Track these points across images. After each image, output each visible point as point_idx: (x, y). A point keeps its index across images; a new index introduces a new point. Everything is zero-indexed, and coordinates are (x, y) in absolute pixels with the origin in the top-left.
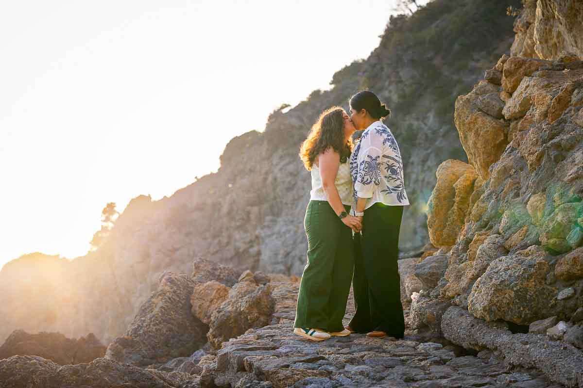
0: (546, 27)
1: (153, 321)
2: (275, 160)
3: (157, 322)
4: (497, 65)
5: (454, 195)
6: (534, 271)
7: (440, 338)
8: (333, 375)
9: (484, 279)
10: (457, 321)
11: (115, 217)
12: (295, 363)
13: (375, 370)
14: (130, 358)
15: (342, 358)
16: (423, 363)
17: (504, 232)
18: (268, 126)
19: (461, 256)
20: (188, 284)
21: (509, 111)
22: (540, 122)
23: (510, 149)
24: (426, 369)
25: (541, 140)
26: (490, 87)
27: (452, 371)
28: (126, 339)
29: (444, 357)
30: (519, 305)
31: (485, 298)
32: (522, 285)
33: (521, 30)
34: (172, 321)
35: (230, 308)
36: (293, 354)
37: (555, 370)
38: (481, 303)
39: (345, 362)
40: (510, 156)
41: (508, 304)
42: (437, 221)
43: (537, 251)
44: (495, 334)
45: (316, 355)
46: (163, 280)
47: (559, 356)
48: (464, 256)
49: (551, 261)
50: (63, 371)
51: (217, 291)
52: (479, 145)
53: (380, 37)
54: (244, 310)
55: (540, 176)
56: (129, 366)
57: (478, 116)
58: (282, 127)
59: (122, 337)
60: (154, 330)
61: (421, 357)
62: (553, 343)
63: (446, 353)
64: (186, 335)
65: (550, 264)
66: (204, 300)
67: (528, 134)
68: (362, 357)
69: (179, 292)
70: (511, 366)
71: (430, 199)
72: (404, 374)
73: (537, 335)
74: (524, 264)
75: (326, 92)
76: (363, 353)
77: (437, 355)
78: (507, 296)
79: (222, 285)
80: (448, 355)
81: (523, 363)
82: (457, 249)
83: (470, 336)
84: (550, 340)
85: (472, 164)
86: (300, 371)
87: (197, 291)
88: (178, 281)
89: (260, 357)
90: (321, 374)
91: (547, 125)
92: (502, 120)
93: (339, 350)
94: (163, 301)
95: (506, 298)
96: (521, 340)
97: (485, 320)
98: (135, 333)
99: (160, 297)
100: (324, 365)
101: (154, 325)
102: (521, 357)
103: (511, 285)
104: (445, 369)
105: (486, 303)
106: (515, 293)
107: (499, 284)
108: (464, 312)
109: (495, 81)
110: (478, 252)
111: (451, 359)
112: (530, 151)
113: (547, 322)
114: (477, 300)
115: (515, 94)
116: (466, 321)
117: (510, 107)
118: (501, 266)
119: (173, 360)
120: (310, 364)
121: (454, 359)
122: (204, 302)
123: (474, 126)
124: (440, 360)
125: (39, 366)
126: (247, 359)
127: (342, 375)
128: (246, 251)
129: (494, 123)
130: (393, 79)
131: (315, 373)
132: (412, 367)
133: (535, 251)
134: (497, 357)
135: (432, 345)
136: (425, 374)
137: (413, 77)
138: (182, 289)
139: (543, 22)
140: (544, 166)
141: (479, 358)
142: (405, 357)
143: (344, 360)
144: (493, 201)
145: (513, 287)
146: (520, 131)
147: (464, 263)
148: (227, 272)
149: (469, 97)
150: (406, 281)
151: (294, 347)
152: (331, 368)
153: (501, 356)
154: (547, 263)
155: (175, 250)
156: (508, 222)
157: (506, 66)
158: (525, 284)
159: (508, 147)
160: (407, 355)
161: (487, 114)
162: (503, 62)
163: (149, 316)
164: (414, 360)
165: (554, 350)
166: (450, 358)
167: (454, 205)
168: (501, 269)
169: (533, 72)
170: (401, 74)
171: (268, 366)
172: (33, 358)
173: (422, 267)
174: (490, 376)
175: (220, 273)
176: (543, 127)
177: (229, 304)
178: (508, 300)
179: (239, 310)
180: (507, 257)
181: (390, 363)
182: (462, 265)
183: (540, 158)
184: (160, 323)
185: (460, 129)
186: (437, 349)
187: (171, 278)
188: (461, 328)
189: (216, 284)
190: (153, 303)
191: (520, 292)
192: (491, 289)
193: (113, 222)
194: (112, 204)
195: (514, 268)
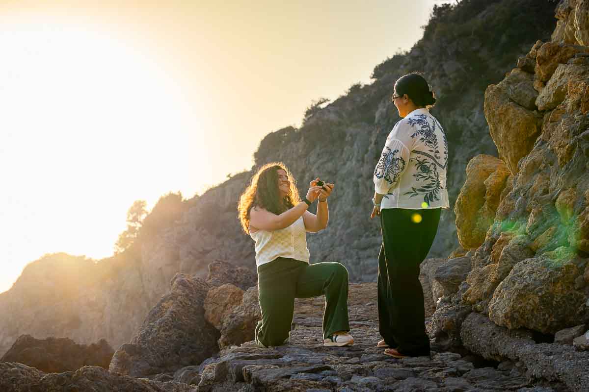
0: (587, 11)
1: (164, 326)
2: (313, 158)
3: (167, 328)
4: (531, 52)
5: (484, 193)
6: (562, 275)
7: (459, 347)
8: (337, 387)
9: (506, 283)
10: (477, 329)
11: (143, 217)
12: (297, 374)
13: (383, 382)
14: (138, 366)
15: (349, 368)
16: (437, 375)
17: (530, 232)
18: (305, 122)
19: (485, 258)
20: (201, 288)
21: (543, 102)
22: (572, 111)
23: (540, 142)
24: (440, 381)
25: (573, 131)
26: (523, 76)
27: (468, 384)
28: (134, 346)
29: (461, 368)
30: (543, 312)
31: (506, 304)
32: (548, 289)
33: (563, 17)
34: (184, 327)
35: (243, 314)
36: (296, 363)
37: (580, 383)
38: (503, 308)
39: (353, 373)
40: (540, 149)
41: (533, 310)
42: (466, 221)
43: (565, 253)
44: (517, 344)
45: (321, 364)
46: (175, 283)
47: (584, 368)
48: (488, 258)
49: (580, 263)
50: (47, 380)
51: (231, 295)
52: (510, 138)
53: (423, 27)
54: (257, 316)
55: (571, 171)
56: (119, 375)
57: (509, 107)
58: (320, 123)
59: (129, 343)
60: (163, 336)
61: (436, 369)
62: (579, 354)
63: (463, 364)
64: (198, 342)
65: (579, 267)
66: (218, 304)
67: (559, 125)
68: (372, 367)
69: (191, 295)
70: (533, 379)
71: (459, 197)
72: (415, 387)
73: (562, 345)
74: (550, 268)
75: (366, 86)
76: (373, 363)
77: (454, 366)
78: (531, 301)
79: (237, 289)
80: (467, 367)
81: (546, 375)
82: (481, 251)
83: (490, 345)
84: (576, 351)
85: (502, 158)
86: (302, 382)
87: (211, 295)
88: (190, 283)
89: (260, 367)
90: (324, 386)
91: (579, 115)
92: (535, 111)
93: (347, 359)
94: (175, 305)
95: (530, 304)
96: (545, 350)
97: (507, 328)
98: (142, 340)
99: (171, 301)
100: (328, 375)
101: (164, 331)
102: (545, 369)
103: (536, 289)
104: (461, 381)
105: (508, 309)
106: (539, 299)
107: (522, 289)
108: (485, 319)
109: (528, 69)
110: (502, 253)
111: (469, 371)
112: (560, 143)
113: (574, 331)
114: (498, 307)
115: (550, 82)
116: (487, 329)
117: (543, 97)
118: (525, 269)
119: (183, 369)
120: (314, 375)
121: (472, 370)
122: (217, 306)
123: (505, 117)
124: (457, 372)
125: (21, 374)
126: (245, 369)
127: (347, 387)
129: (527, 115)
130: (436, 73)
131: (318, 385)
132: (424, 379)
133: (563, 253)
134: (519, 369)
135: (450, 355)
136: (439, 387)
137: (458, 70)
138: (195, 292)
139: (584, 6)
140: (575, 160)
141: (500, 370)
142: (419, 368)
143: (351, 370)
144: (520, 198)
145: (537, 292)
146: (551, 122)
147: (488, 266)
148: (244, 274)
149: (500, 87)
150: (433, 286)
151: (299, 356)
152: (336, 379)
153: (523, 368)
154: (575, 265)
155: (205, 252)
156: (535, 221)
157: (540, 53)
158: (551, 288)
159: (538, 139)
160: (422, 366)
161: (519, 104)
162: (537, 48)
163: (158, 321)
164: (428, 372)
165: (579, 361)
166: (468, 369)
167: (485, 204)
168: (525, 272)
169: (569, 58)
170: (445, 67)
171: (267, 376)
172: (14, 366)
173: (443, 270)
174: (510, 389)
175: (237, 275)
176: (576, 117)
177: (242, 309)
178: (533, 306)
179: (252, 315)
180: (533, 259)
181: (401, 374)
182: (485, 268)
183: (572, 150)
184: (170, 328)
185: (490, 121)
186: (455, 359)
187: (183, 280)
188: (481, 337)
189: (231, 287)
190: (163, 307)
191: (545, 297)
192: (514, 294)
193: (140, 222)
194: (140, 202)
195: (539, 271)
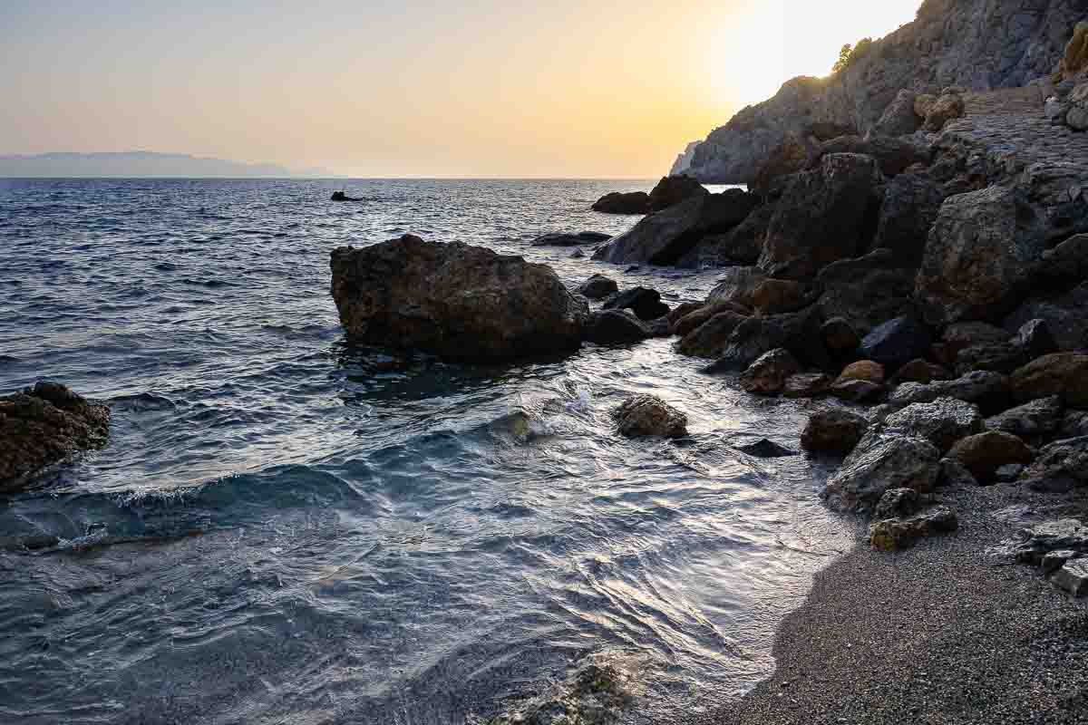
7: (1065, 124)
54: (948, 109)
104: (1065, 139)
122: (922, 106)
128: (928, 70)
179: (945, 109)
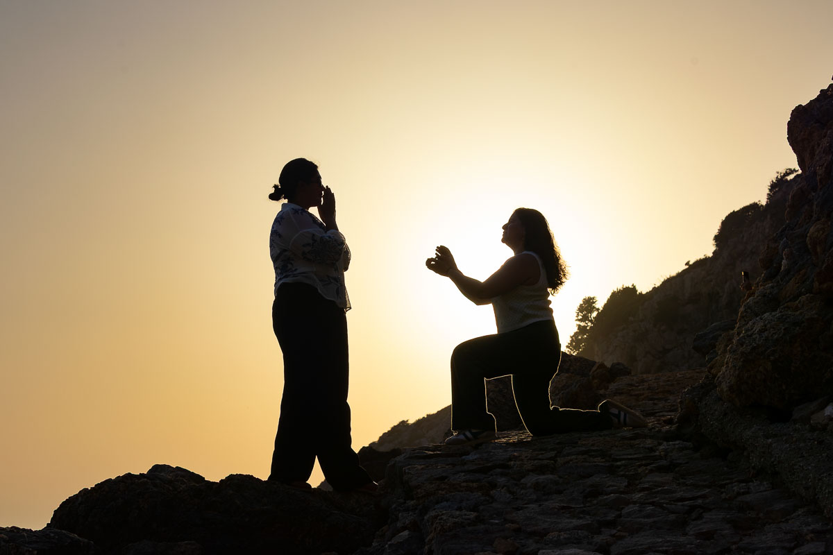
6: (800, 331)
9: (734, 347)
11: (595, 314)
18: (770, 197)
30: (779, 382)
32: (782, 351)
38: (728, 380)
41: (765, 380)
43: (810, 303)
49: (827, 315)
65: (824, 320)
70: (755, 472)
72: (593, 486)
74: (788, 322)
78: (761, 368)
81: (764, 465)
86: (449, 485)
95: (761, 372)
103: (767, 352)
105: (734, 380)
106: (772, 365)
107: (750, 353)
110: (742, 309)
114: (723, 378)
120: (477, 475)
133: (807, 302)
135: (678, 444)
141: (727, 461)
145: (769, 356)
154: (820, 318)
158: (786, 350)
168: (756, 330)
171: (418, 479)
174: (719, 486)
178: (764, 375)
180: (772, 313)
181: (590, 471)
191: (780, 362)
192: (740, 359)
193: (591, 321)
194: (590, 299)
195: (773, 328)
